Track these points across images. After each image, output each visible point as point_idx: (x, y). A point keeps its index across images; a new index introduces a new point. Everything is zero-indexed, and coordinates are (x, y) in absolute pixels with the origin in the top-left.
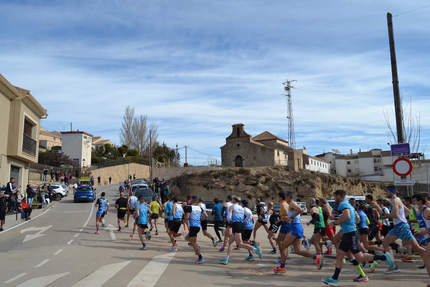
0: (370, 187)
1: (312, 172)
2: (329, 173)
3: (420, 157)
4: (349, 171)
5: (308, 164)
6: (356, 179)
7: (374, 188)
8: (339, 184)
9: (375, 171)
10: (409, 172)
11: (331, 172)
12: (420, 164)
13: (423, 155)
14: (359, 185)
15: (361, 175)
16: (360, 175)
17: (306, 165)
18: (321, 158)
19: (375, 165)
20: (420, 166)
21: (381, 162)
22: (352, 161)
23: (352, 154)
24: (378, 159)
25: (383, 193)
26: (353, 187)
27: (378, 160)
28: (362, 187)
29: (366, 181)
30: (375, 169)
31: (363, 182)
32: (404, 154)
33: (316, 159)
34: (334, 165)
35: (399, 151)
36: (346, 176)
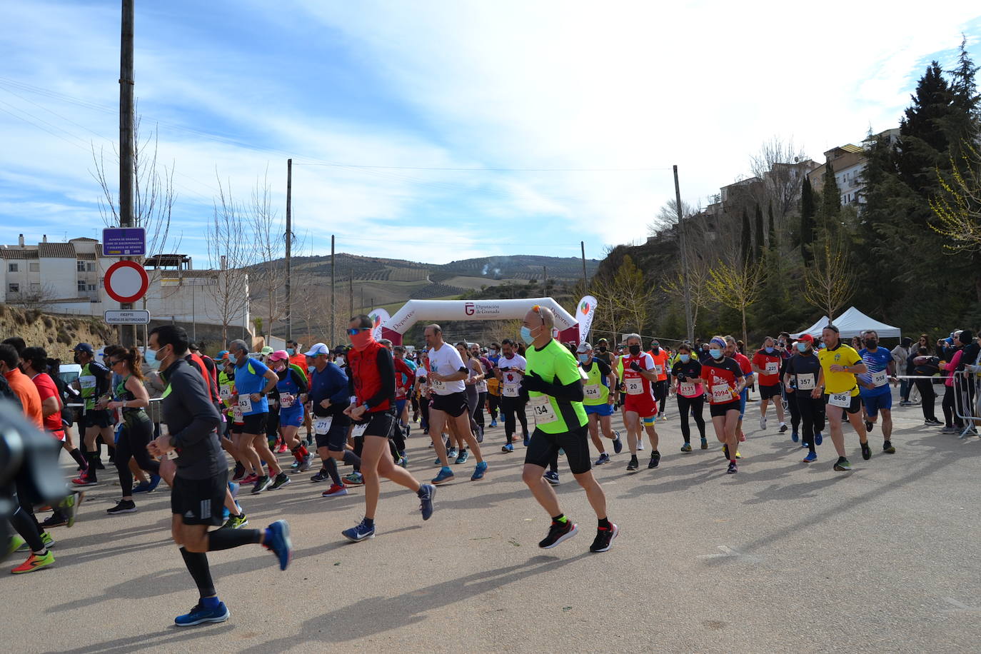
0: (65, 330)
3: (183, 264)
4: (14, 288)
6: (31, 310)
7: (74, 331)
9: (79, 290)
10: (141, 294)
12: (181, 279)
13: (186, 261)
14: (37, 323)
15: (45, 299)
16: (40, 300)
19: (80, 277)
20: (181, 284)
21: (94, 270)
22: (22, 264)
23: (23, 246)
24: (89, 261)
25: (96, 343)
26: (20, 328)
27: (88, 264)
28: (45, 328)
29: (55, 314)
30: (79, 286)
31: (46, 316)
32: (131, 253)
35: (122, 243)
36: (3, 300)
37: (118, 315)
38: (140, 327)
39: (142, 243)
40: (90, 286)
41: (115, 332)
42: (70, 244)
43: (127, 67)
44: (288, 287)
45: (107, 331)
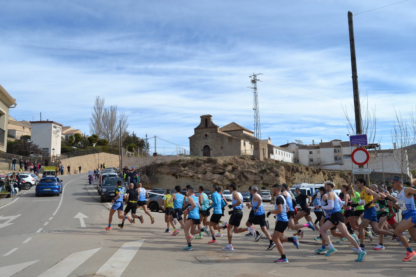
0: (330, 176)
1: (277, 162)
2: (293, 163)
4: (311, 160)
5: (273, 153)
6: (318, 168)
7: (334, 176)
8: (301, 173)
9: (335, 160)
10: (366, 162)
11: (294, 161)
12: (376, 154)
13: (379, 146)
14: (320, 173)
15: (323, 164)
16: (321, 165)
17: (271, 155)
18: (285, 148)
19: (335, 155)
20: (376, 156)
21: (340, 152)
22: (314, 151)
23: (314, 144)
24: (338, 149)
26: (315, 175)
27: (338, 150)
28: (323, 175)
29: (327, 170)
31: (324, 170)
32: (362, 145)
33: (280, 149)
34: (297, 155)
35: (358, 141)
36: (308, 165)
37: (358, 170)
39: (365, 141)
40: (339, 158)
41: (350, 177)
42: (331, 142)
43: (354, 71)
45: (347, 176)
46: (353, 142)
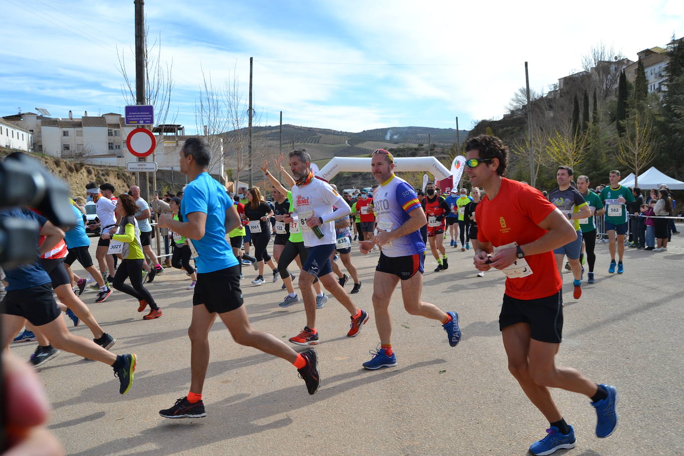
0: (100, 176)
2: (30, 150)
4: (67, 147)
6: (78, 162)
7: (106, 177)
9: (109, 149)
10: (151, 151)
11: (32, 147)
12: (177, 141)
14: (82, 171)
15: (87, 155)
16: (84, 156)
18: (13, 122)
19: (109, 140)
20: (177, 145)
21: (119, 136)
22: (71, 131)
23: (72, 119)
24: (115, 129)
26: (71, 174)
27: (115, 131)
28: (87, 174)
29: (94, 165)
30: (109, 146)
31: (88, 166)
32: (144, 123)
33: (5, 124)
34: (38, 137)
35: (138, 116)
36: (59, 156)
37: (136, 165)
38: (151, 173)
39: (150, 116)
41: (133, 178)
42: (103, 117)
44: (250, 147)
45: (129, 177)
46: (131, 118)
